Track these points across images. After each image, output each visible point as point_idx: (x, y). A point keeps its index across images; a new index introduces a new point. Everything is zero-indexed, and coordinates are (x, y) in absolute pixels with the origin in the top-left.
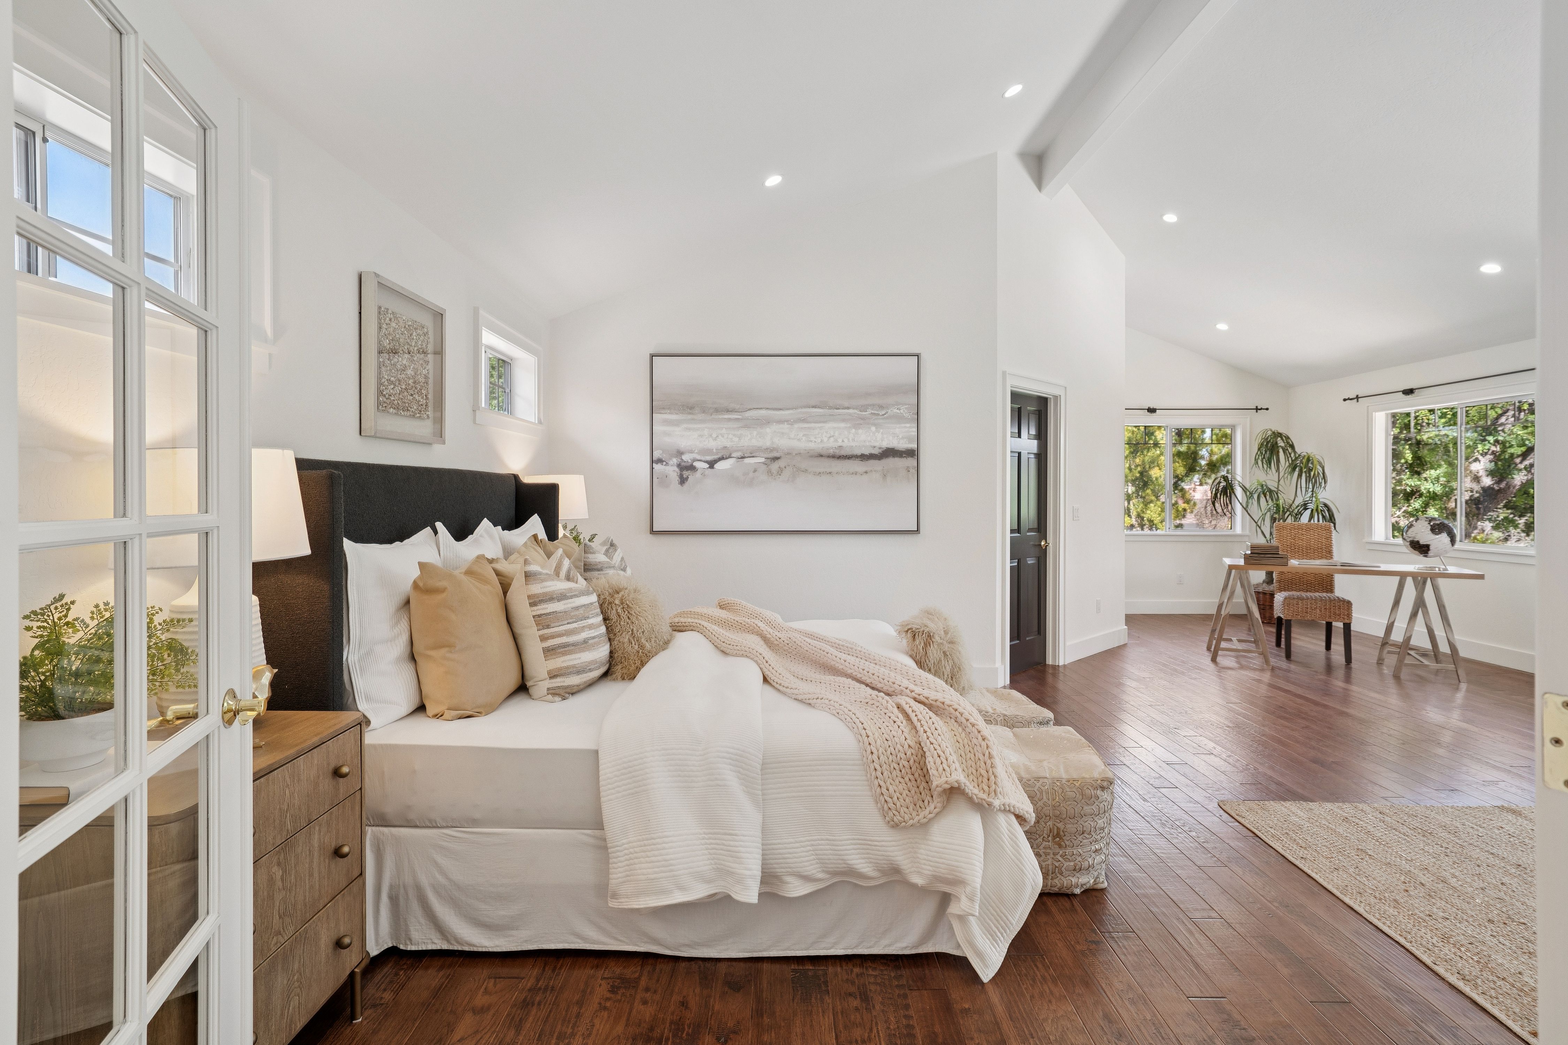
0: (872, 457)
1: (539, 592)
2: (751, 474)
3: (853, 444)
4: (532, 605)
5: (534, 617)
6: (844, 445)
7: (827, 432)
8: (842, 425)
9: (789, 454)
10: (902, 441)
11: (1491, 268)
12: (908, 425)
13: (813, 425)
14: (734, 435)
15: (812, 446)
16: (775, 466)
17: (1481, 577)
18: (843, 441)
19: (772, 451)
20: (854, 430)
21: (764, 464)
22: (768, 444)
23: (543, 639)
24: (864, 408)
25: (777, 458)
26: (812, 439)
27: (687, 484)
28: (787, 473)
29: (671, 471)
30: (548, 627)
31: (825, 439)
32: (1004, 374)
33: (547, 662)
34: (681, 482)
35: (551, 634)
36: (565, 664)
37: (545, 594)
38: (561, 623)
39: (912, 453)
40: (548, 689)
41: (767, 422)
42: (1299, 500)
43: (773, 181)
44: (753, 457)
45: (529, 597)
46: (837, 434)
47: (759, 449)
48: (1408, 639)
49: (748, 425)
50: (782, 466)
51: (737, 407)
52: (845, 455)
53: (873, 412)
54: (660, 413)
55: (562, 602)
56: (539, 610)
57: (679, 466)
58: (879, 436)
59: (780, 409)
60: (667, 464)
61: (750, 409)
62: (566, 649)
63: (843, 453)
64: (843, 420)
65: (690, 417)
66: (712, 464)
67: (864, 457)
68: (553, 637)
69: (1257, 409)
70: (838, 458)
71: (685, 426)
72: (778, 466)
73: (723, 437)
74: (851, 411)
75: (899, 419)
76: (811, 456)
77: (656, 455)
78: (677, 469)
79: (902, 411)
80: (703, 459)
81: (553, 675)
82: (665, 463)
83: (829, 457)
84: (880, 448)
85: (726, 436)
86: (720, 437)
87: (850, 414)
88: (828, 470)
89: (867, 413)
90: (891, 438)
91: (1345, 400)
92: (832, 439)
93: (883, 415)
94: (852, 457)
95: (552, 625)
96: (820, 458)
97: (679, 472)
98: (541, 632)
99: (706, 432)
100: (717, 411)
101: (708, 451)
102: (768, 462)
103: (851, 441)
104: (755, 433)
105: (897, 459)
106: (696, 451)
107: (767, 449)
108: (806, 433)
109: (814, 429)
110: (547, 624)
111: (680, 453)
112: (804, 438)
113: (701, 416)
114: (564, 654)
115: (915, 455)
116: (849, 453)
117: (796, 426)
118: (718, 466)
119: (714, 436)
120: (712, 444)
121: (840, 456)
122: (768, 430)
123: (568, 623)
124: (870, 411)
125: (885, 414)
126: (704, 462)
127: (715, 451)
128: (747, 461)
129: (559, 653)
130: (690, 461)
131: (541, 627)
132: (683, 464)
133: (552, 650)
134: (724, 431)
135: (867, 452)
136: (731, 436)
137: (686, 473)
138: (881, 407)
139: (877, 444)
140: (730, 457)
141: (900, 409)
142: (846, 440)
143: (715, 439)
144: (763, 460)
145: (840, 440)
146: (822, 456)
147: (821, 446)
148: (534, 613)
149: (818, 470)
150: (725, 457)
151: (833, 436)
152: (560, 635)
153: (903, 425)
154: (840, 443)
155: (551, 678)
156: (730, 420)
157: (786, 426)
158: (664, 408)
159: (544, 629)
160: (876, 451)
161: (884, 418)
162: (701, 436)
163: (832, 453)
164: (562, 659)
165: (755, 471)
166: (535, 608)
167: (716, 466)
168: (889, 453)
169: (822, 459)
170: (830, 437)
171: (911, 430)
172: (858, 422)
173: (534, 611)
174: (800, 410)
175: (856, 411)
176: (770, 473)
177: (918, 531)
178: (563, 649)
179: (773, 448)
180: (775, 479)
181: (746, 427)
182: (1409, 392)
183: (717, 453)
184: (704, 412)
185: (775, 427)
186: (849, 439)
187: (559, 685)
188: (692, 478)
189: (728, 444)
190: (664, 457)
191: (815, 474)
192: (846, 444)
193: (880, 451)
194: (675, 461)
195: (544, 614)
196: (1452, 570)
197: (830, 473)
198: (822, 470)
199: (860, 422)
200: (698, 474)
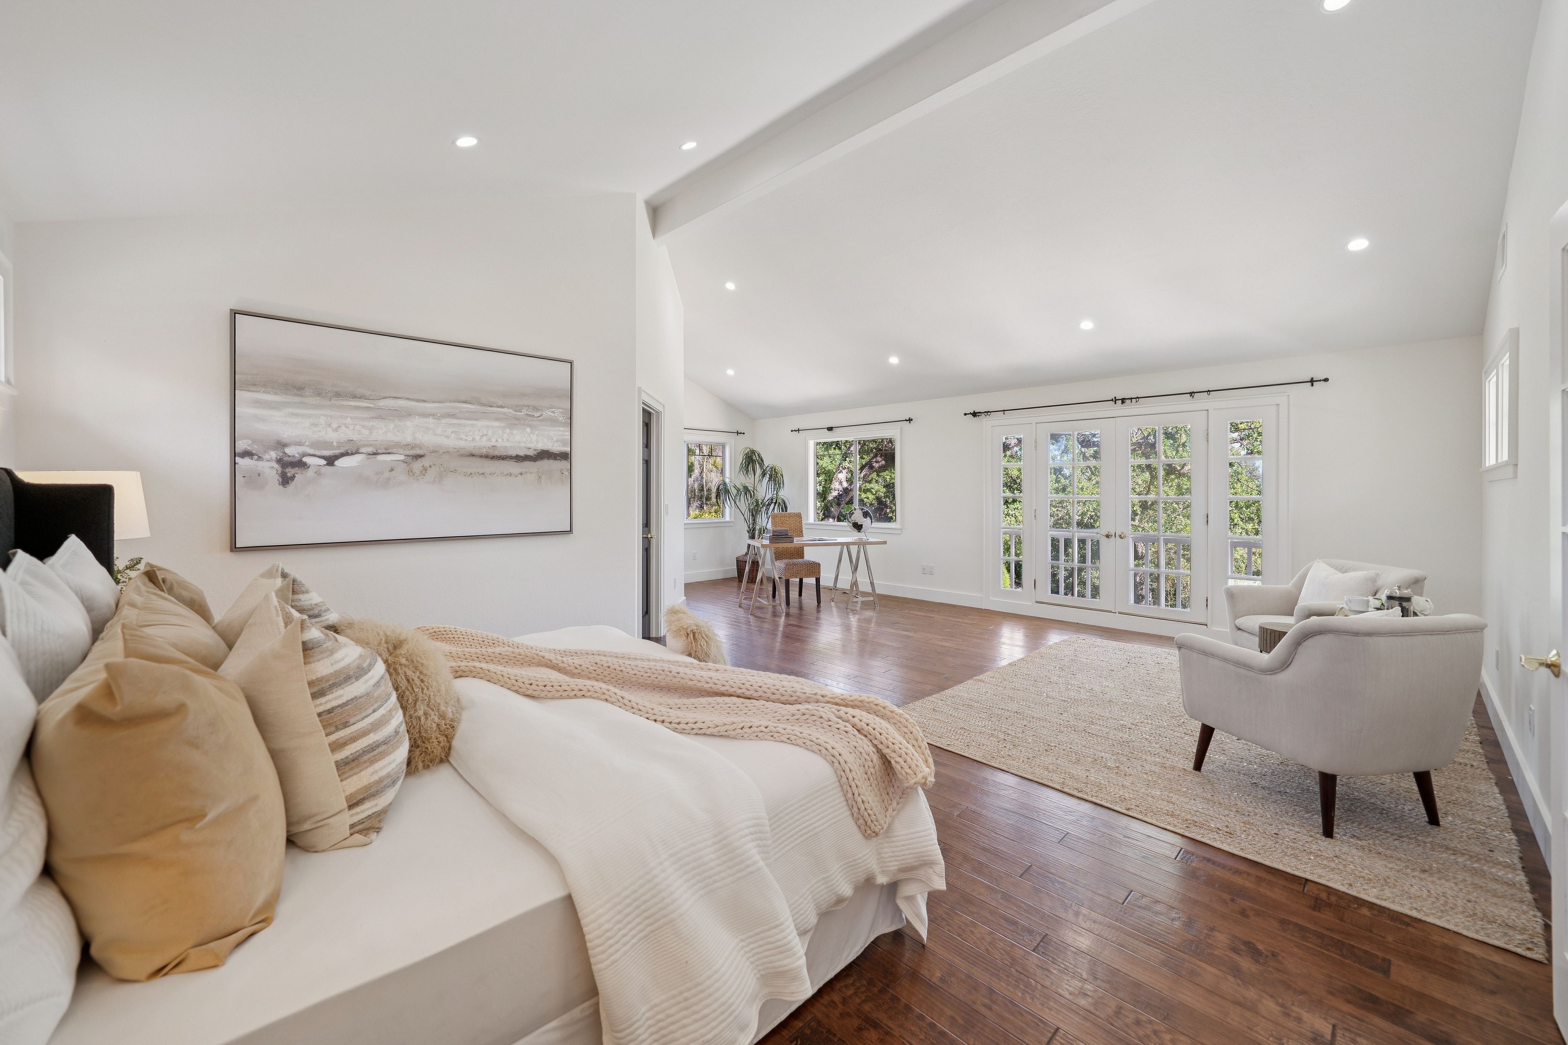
0: (526, 458)
1: (329, 672)
2: (387, 474)
3: (508, 444)
4: (315, 696)
5: (319, 715)
6: (498, 444)
7: (479, 430)
8: (496, 424)
9: (434, 451)
10: (556, 444)
11: (894, 360)
12: (562, 429)
13: (463, 422)
14: (363, 427)
15: (462, 444)
16: (417, 465)
17: (885, 543)
18: (497, 441)
19: (413, 448)
20: (508, 430)
21: (404, 462)
22: (409, 439)
23: (335, 747)
24: (518, 408)
25: (421, 456)
26: (463, 436)
27: (292, 486)
28: (432, 473)
29: (269, 468)
30: (346, 725)
31: (478, 438)
32: (640, 389)
33: (344, 783)
34: (282, 482)
35: (351, 735)
36: (376, 777)
37: (337, 673)
38: (364, 714)
39: (565, 456)
40: (352, 826)
41: (409, 414)
42: (769, 496)
43: (466, 142)
44: (389, 453)
45: (311, 684)
46: (490, 433)
47: (398, 445)
48: (855, 584)
49: (382, 415)
50: (427, 464)
51: (368, 393)
52: (499, 455)
53: (528, 413)
54: (249, 391)
55: (362, 680)
56: (330, 701)
57: (279, 461)
58: (534, 438)
59: (424, 401)
60: (260, 458)
61: (385, 398)
62: (375, 753)
63: (497, 453)
64: (497, 419)
65: (297, 399)
66: (331, 461)
67: (519, 459)
68: (353, 739)
69: (738, 433)
70: (492, 458)
71: (291, 410)
72: (422, 465)
73: (347, 427)
74: (505, 410)
75: (553, 422)
76: (462, 455)
77: (241, 446)
78: (276, 466)
79: (556, 415)
80: (317, 453)
81: (353, 804)
82: (256, 457)
83: (481, 456)
84: (535, 450)
85: (351, 427)
86: (343, 428)
87: (504, 414)
88: (481, 471)
89: (522, 413)
90: (546, 440)
91: (792, 431)
92: (485, 438)
93: (538, 417)
94: (506, 458)
95: (352, 721)
96: (471, 458)
97: (280, 469)
98: (333, 738)
99: (322, 420)
100: (338, 395)
101: (327, 445)
102: (409, 460)
103: (505, 441)
104: (392, 426)
105: (551, 461)
106: (307, 443)
107: (408, 445)
108: (454, 430)
109: (464, 427)
110: (344, 720)
111: (281, 445)
112: (453, 435)
113: (316, 400)
114: (372, 762)
115: (568, 458)
116: (504, 454)
117: (444, 421)
118: (340, 463)
119: (335, 425)
120: (331, 436)
121: (494, 457)
122: (409, 423)
123: (374, 711)
124: (525, 411)
125: (540, 416)
126: (320, 457)
127: (335, 444)
128: (380, 458)
129: (365, 762)
130: (297, 455)
131: (333, 729)
132: (286, 459)
133: (353, 761)
134: (349, 421)
135: (522, 454)
136: (358, 427)
137: (290, 472)
138: (536, 409)
139: (532, 446)
140: (357, 452)
141: (554, 413)
142: (500, 440)
143: (336, 430)
144: (402, 457)
145: (494, 440)
146: (473, 455)
147: (473, 444)
148: (321, 709)
149: (469, 471)
150: (350, 452)
151: (486, 435)
152: (364, 733)
153: (557, 428)
154: (493, 443)
155: (351, 807)
156: (357, 408)
157: (431, 420)
158: (254, 385)
159: (338, 729)
160: (531, 453)
161: (539, 420)
162: (316, 425)
163: (485, 452)
164: (371, 770)
165: (392, 470)
166: (322, 700)
167: (336, 463)
168: (544, 455)
169: (474, 459)
170: (482, 436)
171: (564, 433)
172: (513, 422)
173: (321, 704)
174: (448, 404)
175: (510, 411)
176: (411, 472)
177: (571, 530)
178: (372, 754)
179: (415, 444)
180: (418, 479)
181: (380, 417)
182: (830, 429)
183: (338, 448)
184: (319, 395)
185: (418, 421)
186: (503, 439)
187: (370, 812)
188: (301, 477)
189: (355, 437)
190: (254, 449)
191: (465, 475)
192: (500, 444)
193: (535, 453)
194: (273, 454)
195: (337, 707)
196: (871, 540)
197: (483, 474)
198: (473, 471)
199: (514, 422)
200: (310, 473)
